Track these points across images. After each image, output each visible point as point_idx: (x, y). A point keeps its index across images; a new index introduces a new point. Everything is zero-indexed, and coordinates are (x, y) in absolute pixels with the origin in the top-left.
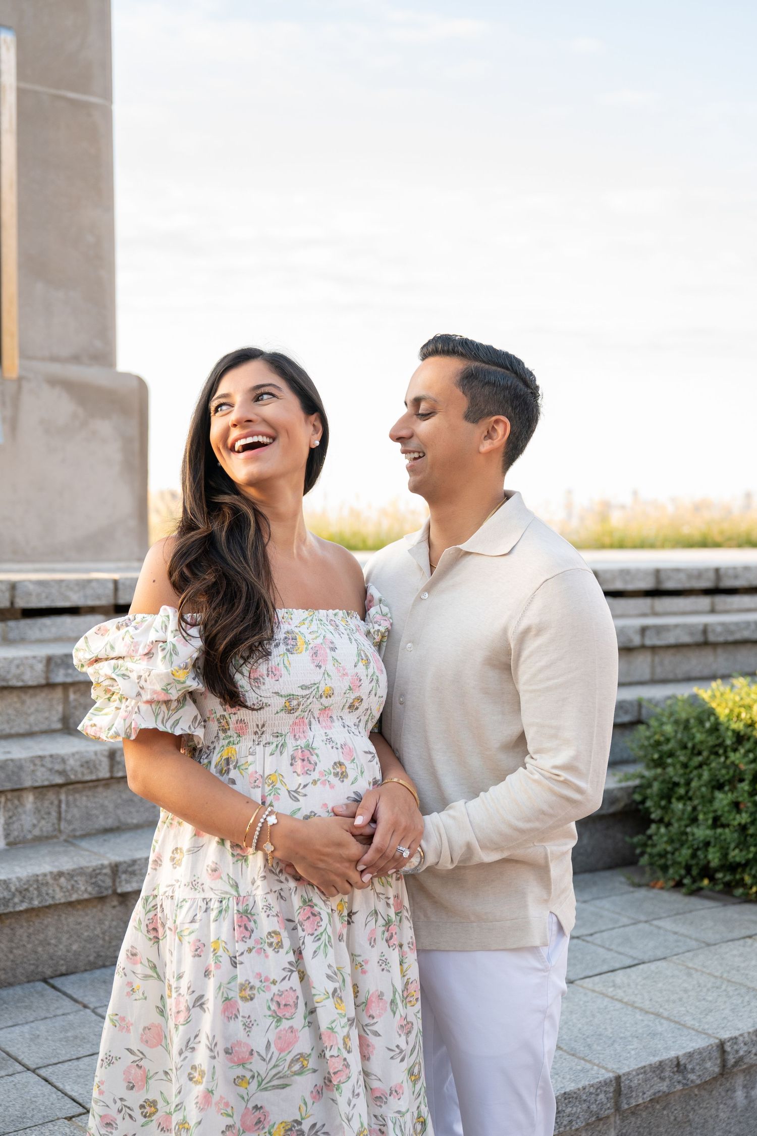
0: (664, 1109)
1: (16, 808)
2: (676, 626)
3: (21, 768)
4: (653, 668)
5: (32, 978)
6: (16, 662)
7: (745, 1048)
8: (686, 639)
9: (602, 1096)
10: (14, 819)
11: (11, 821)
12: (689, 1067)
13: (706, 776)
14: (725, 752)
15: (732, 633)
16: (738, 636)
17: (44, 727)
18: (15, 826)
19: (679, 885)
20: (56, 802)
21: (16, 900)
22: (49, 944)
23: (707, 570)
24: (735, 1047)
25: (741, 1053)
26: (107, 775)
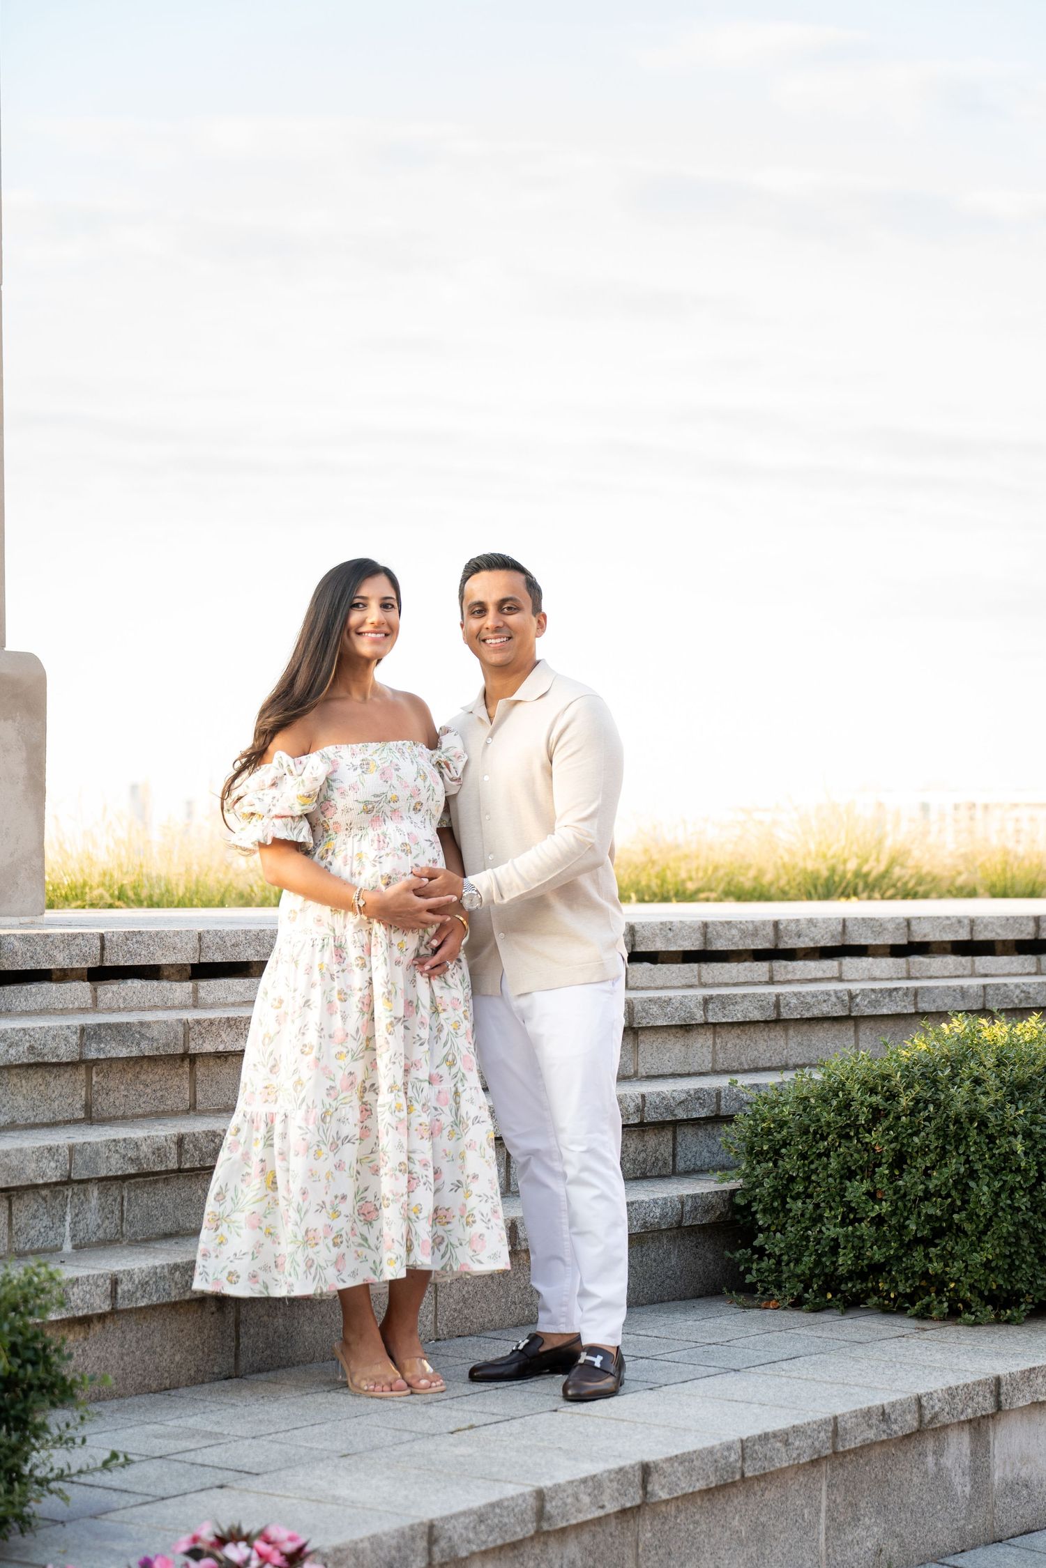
0: (866, 1465)
1: (82, 1204)
2: (744, 996)
3: (97, 1153)
4: (714, 1052)
5: (140, 1390)
6: (52, 1033)
7: (939, 1405)
8: (756, 1015)
9: (822, 1434)
10: (80, 1216)
11: (77, 1219)
12: (893, 1417)
13: (834, 1164)
14: (857, 1133)
15: (809, 1007)
16: (816, 1012)
17: (67, 1116)
18: (81, 1226)
19: (797, 1304)
20: (119, 1199)
21: (138, 1294)
22: (155, 1352)
23: (764, 923)
24: (931, 1402)
25: (937, 1409)
26: (176, 1166)
